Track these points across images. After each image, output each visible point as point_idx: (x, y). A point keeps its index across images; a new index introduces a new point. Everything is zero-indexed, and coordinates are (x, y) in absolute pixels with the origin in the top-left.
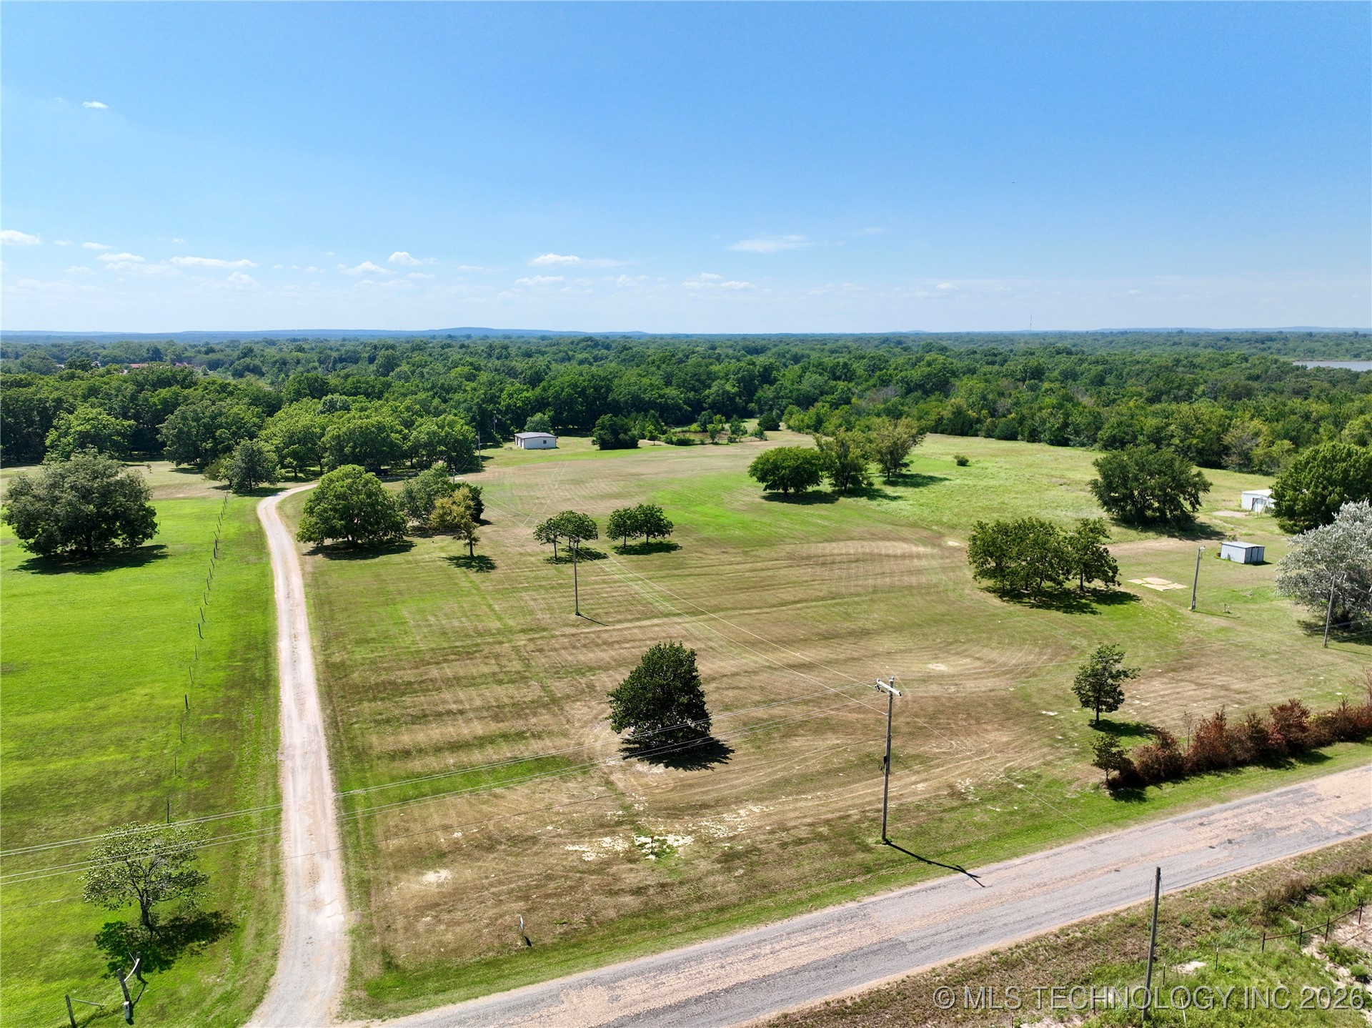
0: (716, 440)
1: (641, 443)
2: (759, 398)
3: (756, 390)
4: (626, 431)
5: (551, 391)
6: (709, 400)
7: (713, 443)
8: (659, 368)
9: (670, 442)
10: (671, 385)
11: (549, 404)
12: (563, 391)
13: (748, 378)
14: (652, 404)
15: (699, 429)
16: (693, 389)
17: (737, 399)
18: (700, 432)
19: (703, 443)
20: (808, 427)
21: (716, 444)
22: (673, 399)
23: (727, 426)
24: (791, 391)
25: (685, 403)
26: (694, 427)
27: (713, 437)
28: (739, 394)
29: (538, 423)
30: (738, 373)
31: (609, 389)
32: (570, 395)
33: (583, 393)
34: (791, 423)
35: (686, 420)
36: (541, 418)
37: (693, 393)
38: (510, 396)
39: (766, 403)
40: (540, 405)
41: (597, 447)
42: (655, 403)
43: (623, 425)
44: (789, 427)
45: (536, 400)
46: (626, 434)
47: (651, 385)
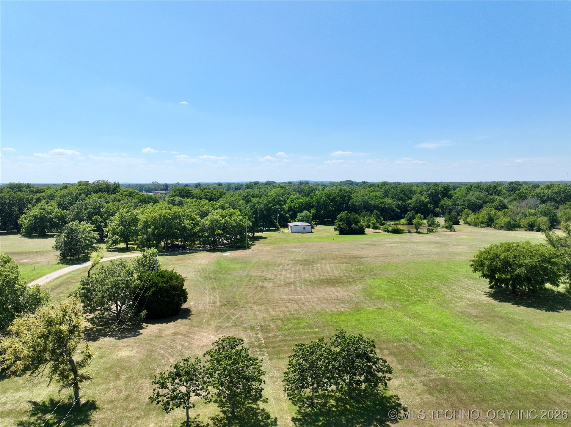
0: (419, 230)
1: (367, 230)
2: (442, 205)
3: (440, 201)
4: (356, 222)
5: (314, 199)
6: (412, 206)
7: (417, 232)
8: (381, 188)
9: (387, 231)
10: (388, 197)
11: (313, 206)
12: (321, 198)
13: (434, 194)
14: (376, 207)
15: (406, 222)
16: (401, 199)
17: (429, 205)
18: (406, 224)
19: (410, 232)
20: (482, 223)
21: (419, 233)
22: (389, 204)
23: (425, 221)
24: (464, 201)
25: (396, 207)
26: (402, 221)
27: (417, 228)
28: (430, 203)
29: (303, 217)
30: (429, 190)
31: (350, 198)
32: (325, 201)
33: (333, 200)
34: (468, 220)
35: (396, 217)
36: (306, 214)
37: (401, 202)
38: (292, 201)
39: (447, 208)
40: (308, 207)
41: (337, 233)
42: (378, 206)
43: (354, 219)
44: (467, 223)
45: (306, 204)
46: (356, 224)
47: (376, 196)
